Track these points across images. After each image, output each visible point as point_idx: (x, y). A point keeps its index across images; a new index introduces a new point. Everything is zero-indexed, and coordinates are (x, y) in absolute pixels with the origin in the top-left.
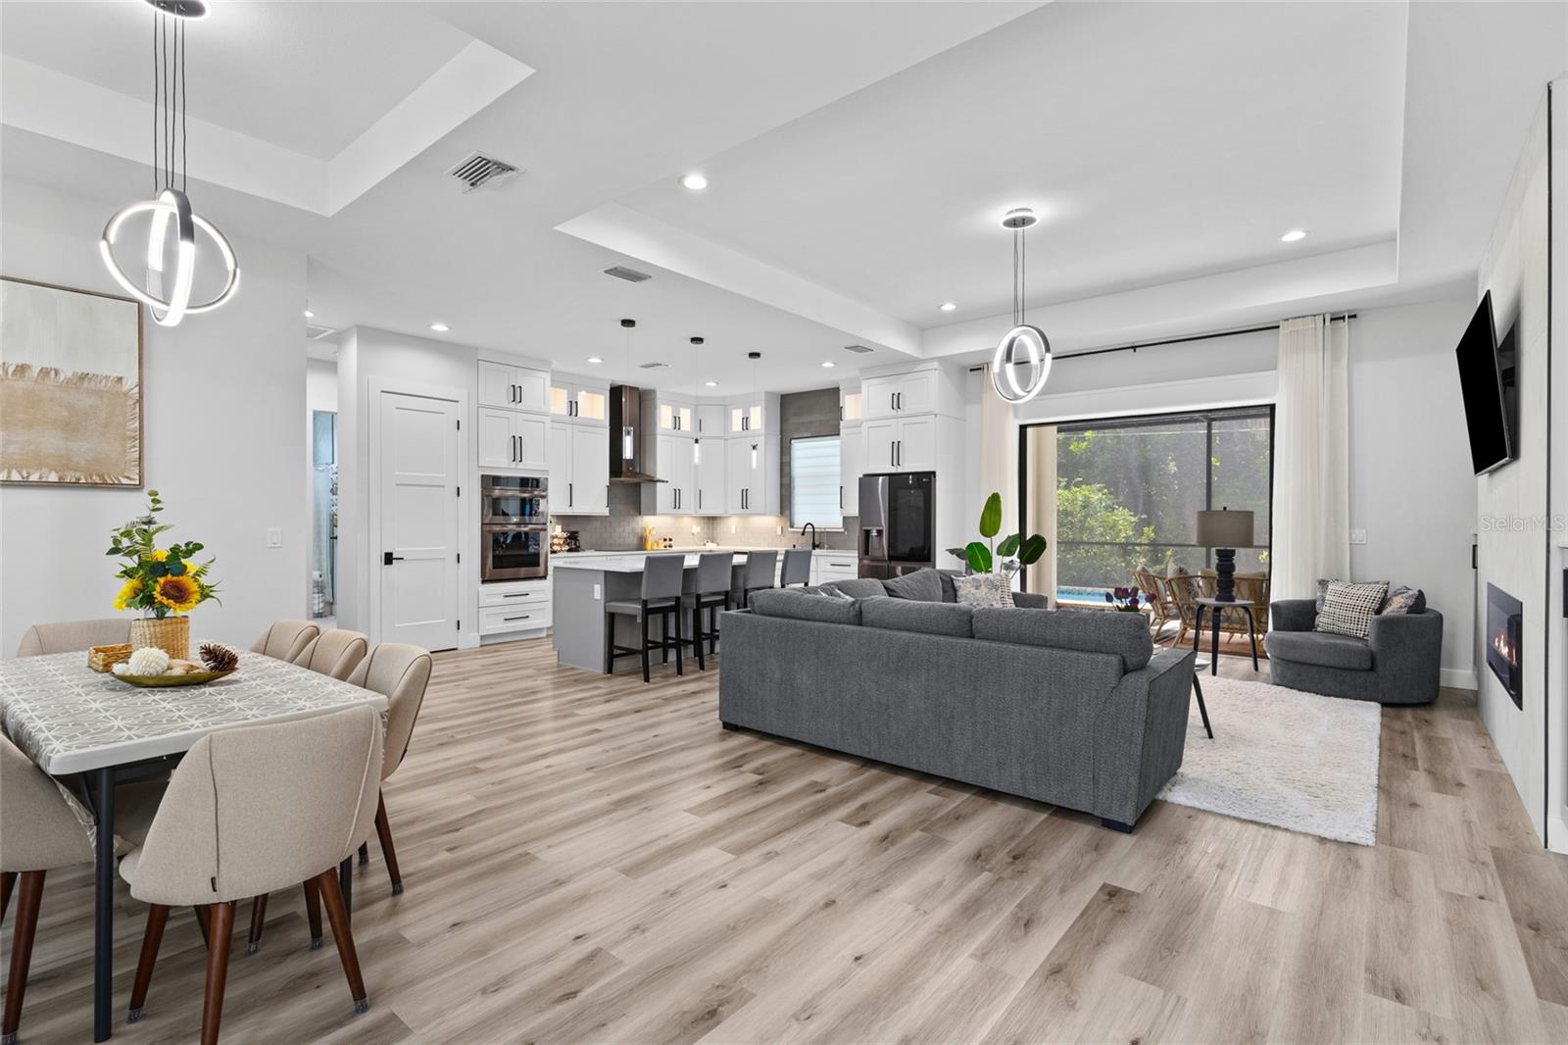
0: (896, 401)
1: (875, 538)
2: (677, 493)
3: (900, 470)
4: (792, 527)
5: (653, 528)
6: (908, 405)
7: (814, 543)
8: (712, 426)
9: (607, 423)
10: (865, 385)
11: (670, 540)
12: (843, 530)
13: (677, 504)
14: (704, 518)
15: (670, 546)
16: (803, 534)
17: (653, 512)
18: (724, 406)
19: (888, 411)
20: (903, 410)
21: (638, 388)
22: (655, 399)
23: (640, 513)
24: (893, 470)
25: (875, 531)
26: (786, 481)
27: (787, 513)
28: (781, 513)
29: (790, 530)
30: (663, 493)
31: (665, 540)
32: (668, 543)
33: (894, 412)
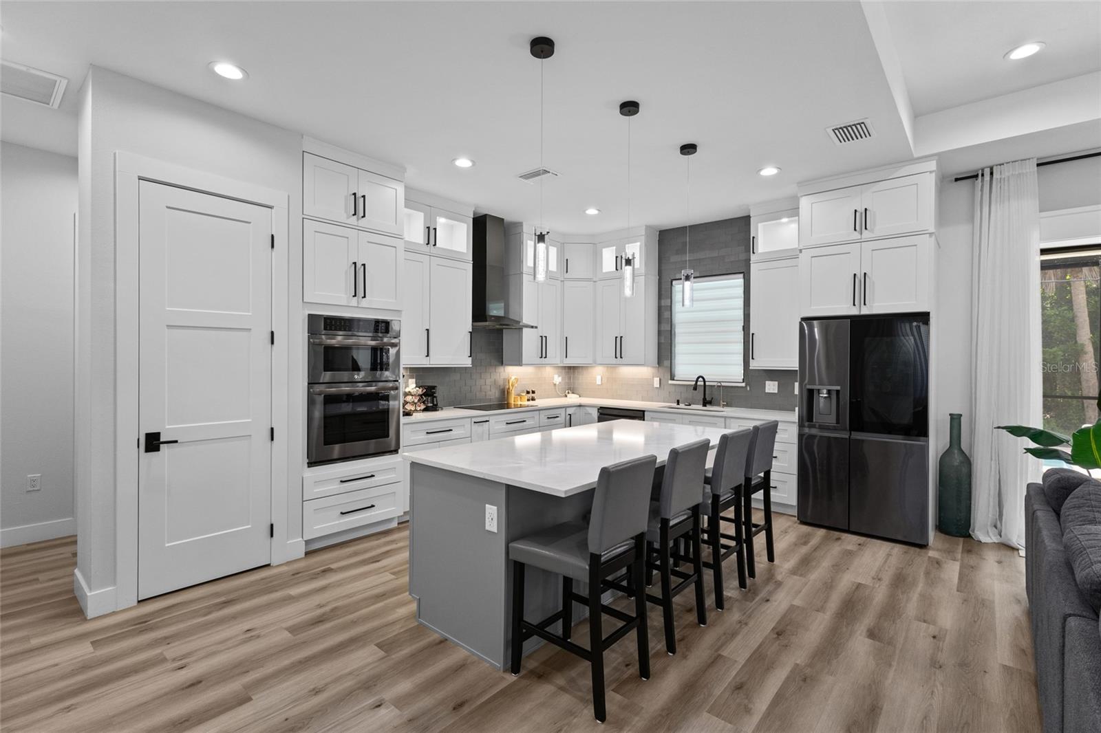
0: (861, 220)
1: (822, 400)
2: (543, 339)
3: (865, 311)
4: (672, 379)
5: (517, 380)
6: (879, 225)
7: (704, 399)
8: (579, 267)
9: (470, 257)
10: (804, 203)
11: (533, 392)
12: (743, 385)
13: (544, 354)
14: (565, 367)
15: (533, 399)
16: (695, 388)
17: (518, 362)
18: (594, 246)
19: (848, 233)
20: (872, 231)
21: (503, 219)
22: (520, 233)
23: (502, 363)
24: (854, 311)
25: (825, 391)
26: (666, 327)
27: (667, 363)
28: (659, 363)
29: (671, 382)
30: (529, 340)
31: (528, 392)
32: (531, 395)
33: (856, 235)
